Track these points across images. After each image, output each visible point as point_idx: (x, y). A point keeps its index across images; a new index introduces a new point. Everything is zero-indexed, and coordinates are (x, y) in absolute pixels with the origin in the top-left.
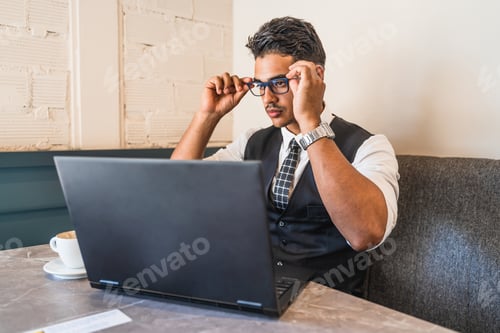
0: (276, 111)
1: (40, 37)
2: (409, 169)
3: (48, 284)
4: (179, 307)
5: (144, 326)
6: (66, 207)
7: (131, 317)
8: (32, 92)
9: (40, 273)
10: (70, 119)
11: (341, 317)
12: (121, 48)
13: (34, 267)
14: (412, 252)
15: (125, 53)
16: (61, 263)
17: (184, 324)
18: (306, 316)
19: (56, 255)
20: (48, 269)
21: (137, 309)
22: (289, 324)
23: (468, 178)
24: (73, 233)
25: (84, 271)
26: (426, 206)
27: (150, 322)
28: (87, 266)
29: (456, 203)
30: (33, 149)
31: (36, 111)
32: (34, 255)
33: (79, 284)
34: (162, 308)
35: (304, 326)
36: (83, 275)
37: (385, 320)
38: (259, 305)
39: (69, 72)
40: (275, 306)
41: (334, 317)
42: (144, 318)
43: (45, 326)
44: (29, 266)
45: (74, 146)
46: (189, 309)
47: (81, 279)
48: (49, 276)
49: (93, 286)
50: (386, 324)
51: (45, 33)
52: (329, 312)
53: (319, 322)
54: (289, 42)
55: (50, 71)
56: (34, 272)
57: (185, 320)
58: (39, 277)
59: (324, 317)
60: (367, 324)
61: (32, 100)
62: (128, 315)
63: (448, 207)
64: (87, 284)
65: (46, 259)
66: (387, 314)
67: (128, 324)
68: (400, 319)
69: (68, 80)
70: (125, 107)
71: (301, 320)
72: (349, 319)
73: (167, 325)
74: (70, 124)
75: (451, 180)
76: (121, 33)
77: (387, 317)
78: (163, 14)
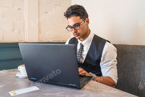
0: (77, 35)
1: (16, 10)
2: (121, 48)
3: (17, 79)
4: (53, 86)
5: (43, 91)
6: (22, 59)
7: (39, 88)
8: (14, 26)
9: (15, 76)
10: (24, 34)
11: (99, 89)
12: (39, 13)
13: (14, 74)
14: (122, 72)
15: (40, 15)
16: (21, 73)
17: (54, 91)
18: (89, 89)
19: (19, 71)
20: (17, 75)
21: (41, 86)
22: (84, 91)
23: (138, 51)
24: (24, 65)
25: (27, 76)
26: (126, 59)
27: (44, 90)
28: (28, 74)
29: (135, 58)
30: (14, 42)
31: (15, 31)
32: (14, 71)
33: (26, 79)
34: (48, 86)
35: (88, 92)
36: (27, 77)
37: (111, 90)
38: (75, 85)
39: (24, 20)
40: (80, 86)
41: (96, 89)
42: (43, 89)
43: (15, 90)
44: (12, 74)
45: (25, 41)
46: (56, 86)
47: (26, 78)
48: (18, 77)
49: (29, 80)
50: (111, 92)
51: (18, 9)
52: (95, 88)
53: (92, 91)
54: (78, 12)
55: (19, 20)
56: (13, 76)
57: (54, 90)
58: (14, 77)
59: (94, 89)
60: (106, 91)
61: (14, 28)
62: (38, 88)
63: (132, 60)
64: (28, 79)
65: (17, 73)
66: (112, 89)
67: (38, 90)
68: (115, 90)
69: (24, 23)
70: (40, 30)
71: (87, 90)
72: (100, 90)
73: (49, 91)
74: (24, 35)
75: (133, 52)
76: (39, 9)
77: (112, 90)
78: (51, 4)
